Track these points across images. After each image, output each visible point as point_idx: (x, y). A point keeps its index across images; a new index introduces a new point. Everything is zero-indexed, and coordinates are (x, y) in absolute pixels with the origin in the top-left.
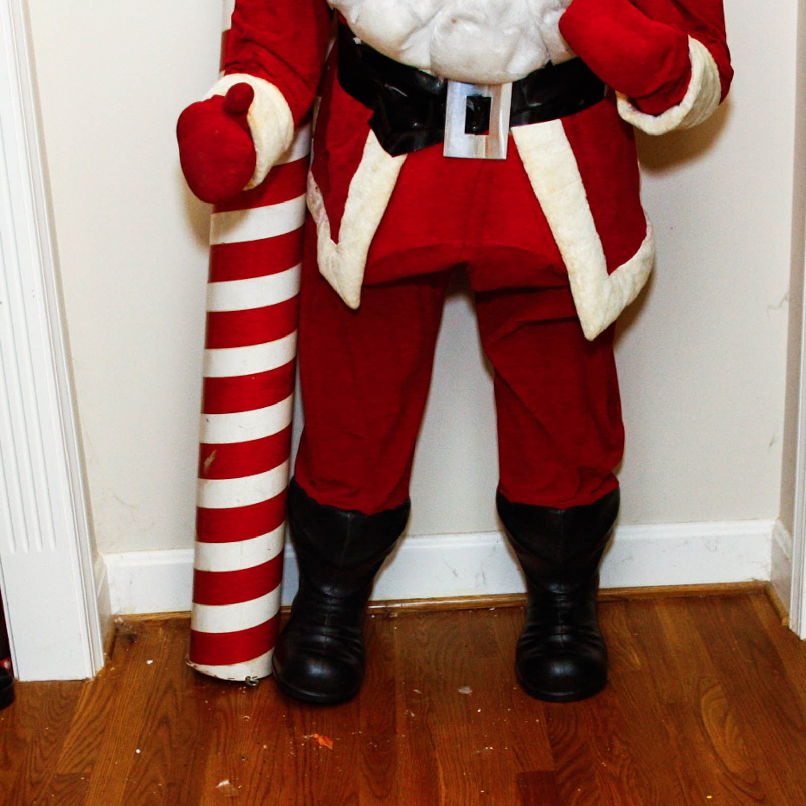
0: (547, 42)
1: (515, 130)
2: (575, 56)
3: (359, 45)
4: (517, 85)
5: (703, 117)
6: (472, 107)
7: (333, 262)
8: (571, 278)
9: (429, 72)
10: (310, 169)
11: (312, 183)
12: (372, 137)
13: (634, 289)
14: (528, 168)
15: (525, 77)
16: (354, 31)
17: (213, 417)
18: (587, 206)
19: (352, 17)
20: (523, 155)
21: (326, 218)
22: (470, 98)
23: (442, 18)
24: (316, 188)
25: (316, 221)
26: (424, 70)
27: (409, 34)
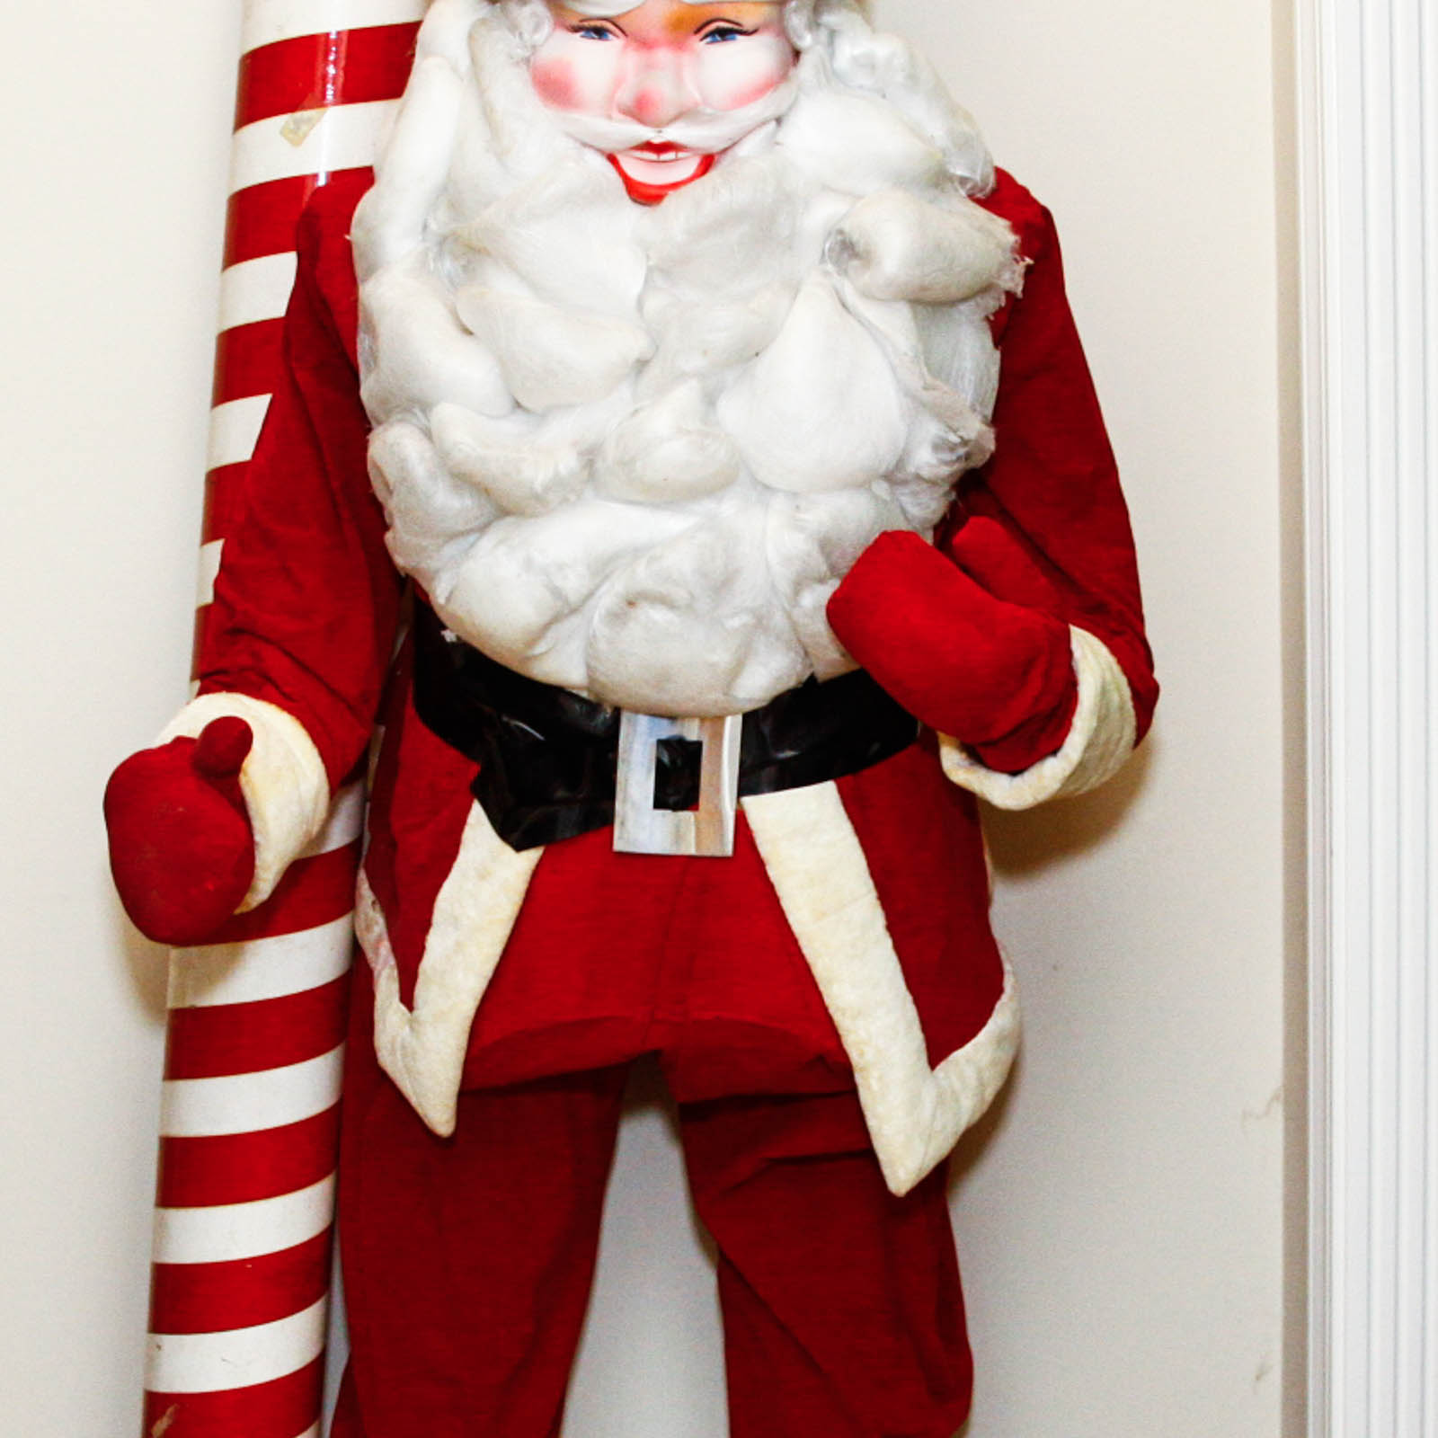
0: (806, 640)
1: (748, 801)
2: (855, 666)
3: (453, 643)
4: (751, 720)
5: (1103, 774)
6: (666, 759)
7: (403, 1047)
8: (859, 1077)
9: (584, 694)
10: (363, 861)
11: (365, 891)
12: (477, 814)
13: (982, 1094)
14: (773, 873)
15: (764, 704)
16: (443, 616)
17: (170, 1341)
18: (888, 942)
19: (440, 594)
20: (765, 849)
21: (392, 961)
22: (662, 744)
23: (608, 598)
24: (373, 903)
25: (373, 965)
26: (574, 691)
27: (547, 627)
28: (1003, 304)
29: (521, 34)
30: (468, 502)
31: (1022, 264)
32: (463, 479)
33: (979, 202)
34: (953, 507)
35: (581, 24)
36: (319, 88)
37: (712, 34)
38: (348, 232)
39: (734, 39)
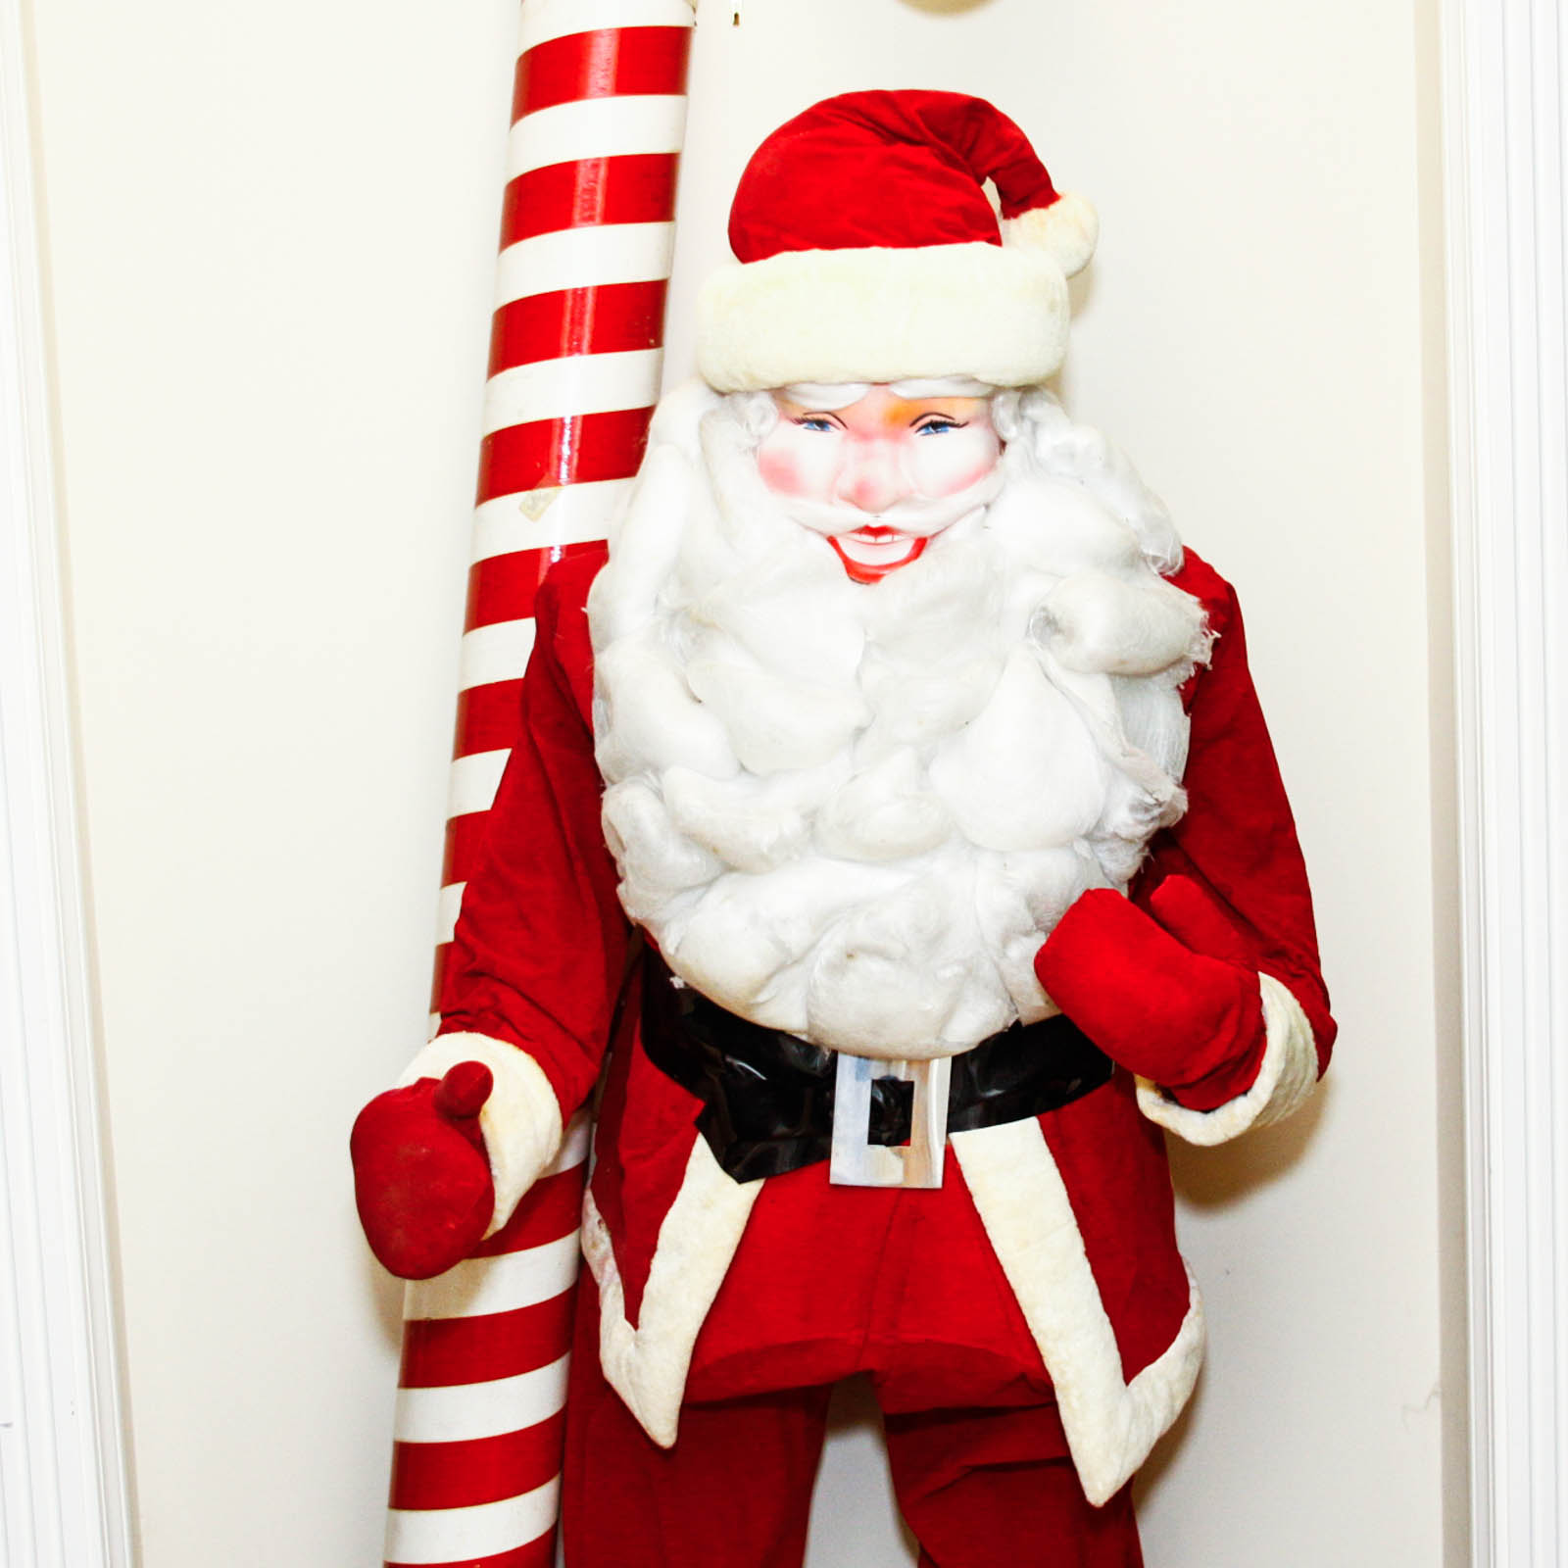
0: (1011, 988)
1: (957, 1137)
2: (1058, 1012)
3: (680, 989)
4: (959, 1062)
5: (1287, 1110)
6: (880, 1098)
7: (629, 1364)
8: (1059, 1397)
9: (804, 1037)
10: (589, 1182)
11: (592, 1213)
12: (701, 1146)
13: (1173, 1407)
14: (980, 1204)
15: (973, 1047)
16: (672, 965)
18: (1087, 1267)
19: (670, 945)
20: (972, 1182)
21: (617, 1278)
22: (877, 1084)
23: (830, 948)
24: (599, 1222)
25: (598, 1281)
26: (795, 1035)
27: (770, 977)
28: (1193, 673)
29: (748, 425)
30: (697, 859)
31: (1211, 638)
32: (692, 839)
33: (1169, 579)
34: (1146, 861)
35: (804, 417)
36: (554, 469)
37: (926, 426)
38: (584, 605)
39: (946, 431)
